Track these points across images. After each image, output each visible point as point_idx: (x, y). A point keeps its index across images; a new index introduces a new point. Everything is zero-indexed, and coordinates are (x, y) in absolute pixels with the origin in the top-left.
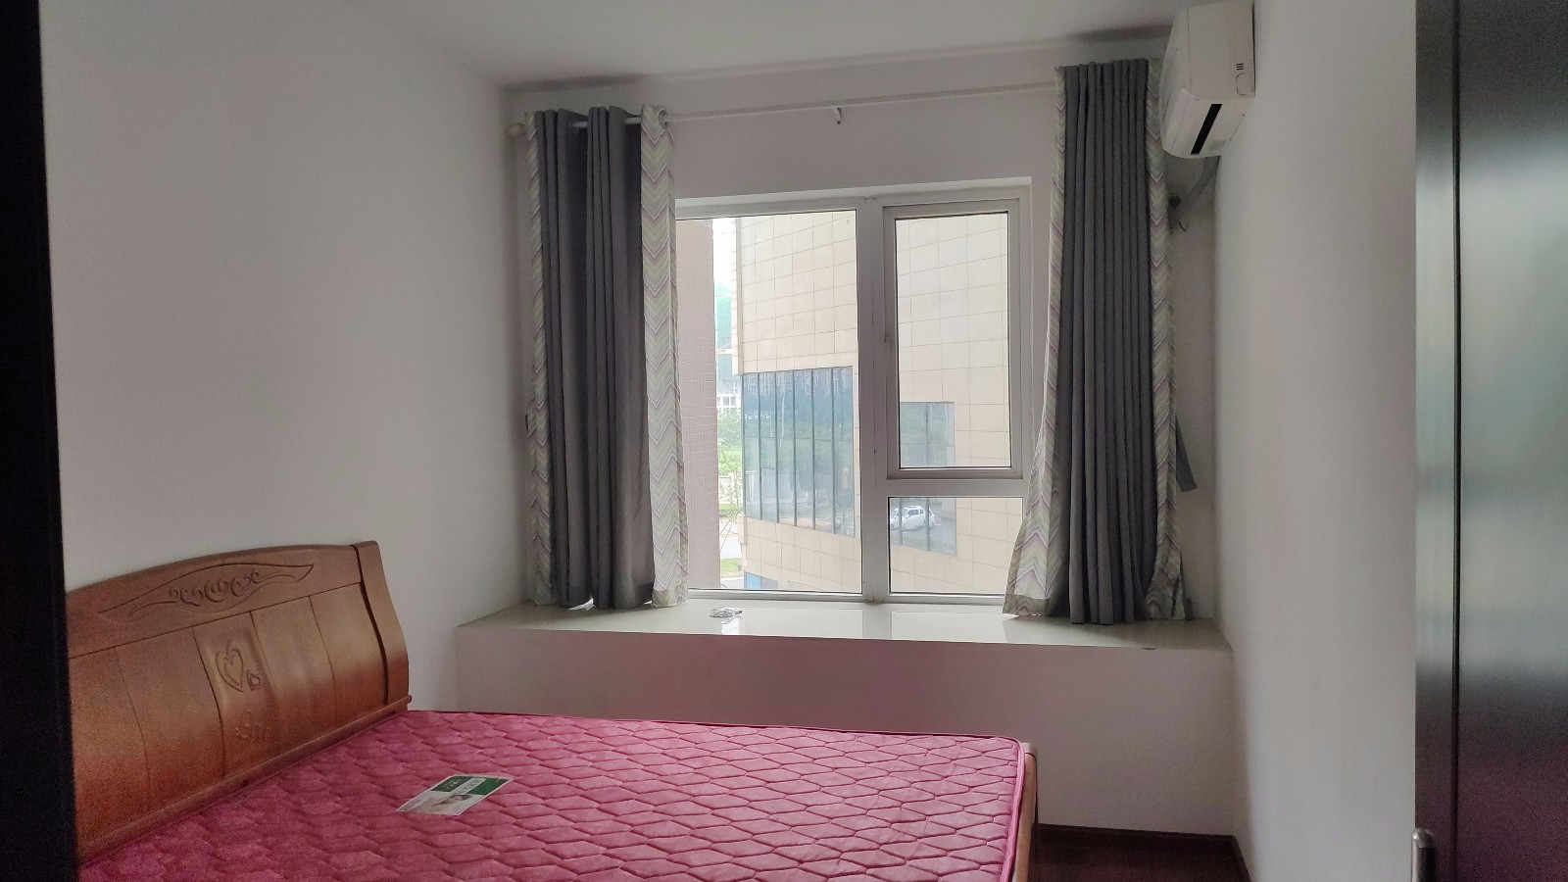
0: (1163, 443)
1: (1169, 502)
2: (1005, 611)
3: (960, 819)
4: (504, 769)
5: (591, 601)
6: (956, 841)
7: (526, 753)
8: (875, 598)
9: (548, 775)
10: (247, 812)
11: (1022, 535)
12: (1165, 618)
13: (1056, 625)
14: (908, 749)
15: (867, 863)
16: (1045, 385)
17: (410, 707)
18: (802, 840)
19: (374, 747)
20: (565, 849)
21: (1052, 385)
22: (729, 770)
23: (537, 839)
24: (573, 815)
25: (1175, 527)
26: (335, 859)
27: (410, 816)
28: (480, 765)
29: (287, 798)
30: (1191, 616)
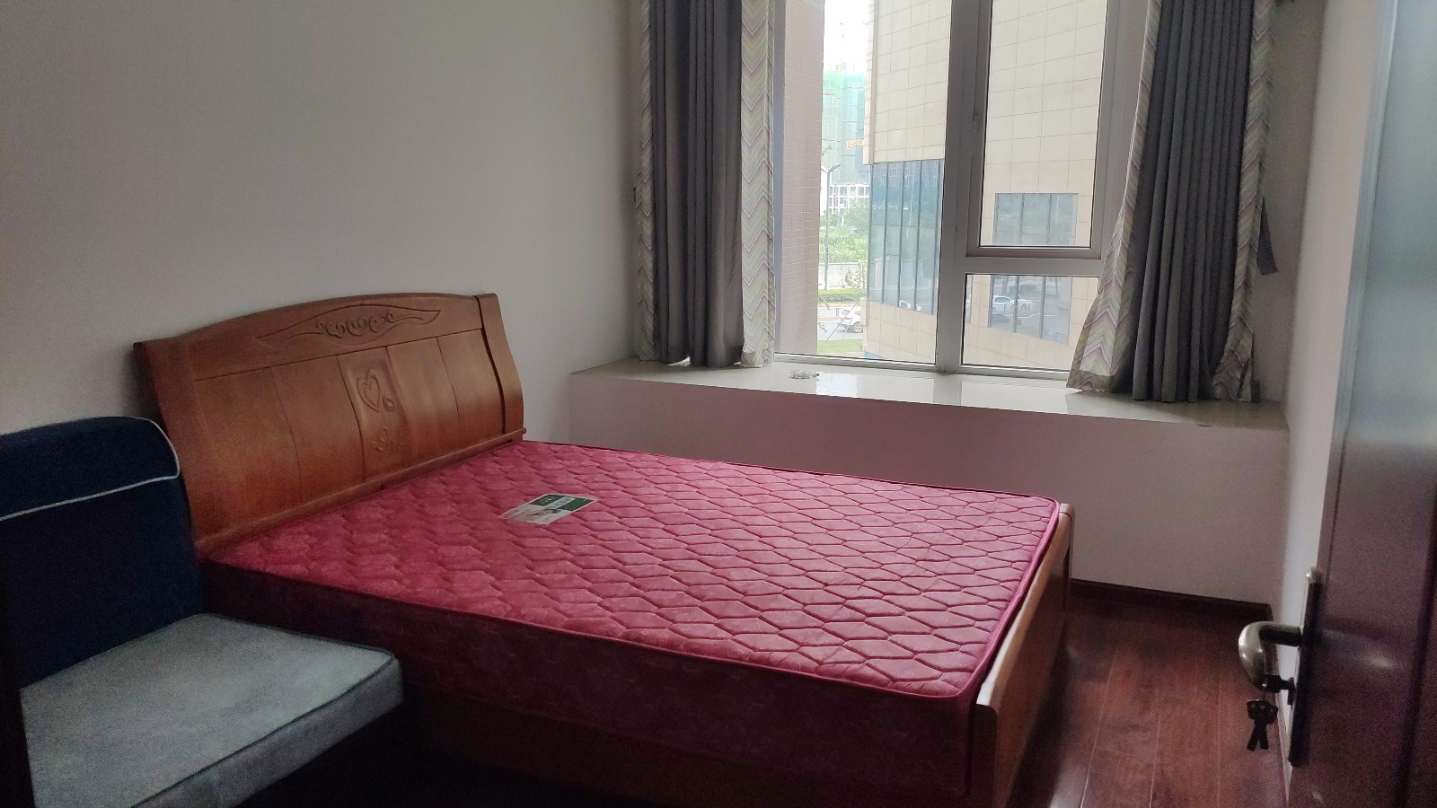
0: (1247, 226)
1: (1247, 284)
2: (1069, 385)
3: (981, 563)
4: (592, 492)
5: (688, 359)
6: (972, 580)
7: (612, 480)
8: (948, 367)
9: (627, 499)
10: (381, 510)
11: (1092, 314)
12: (1232, 399)
13: (1119, 400)
14: (949, 501)
15: (884, 591)
16: (1129, 163)
17: (525, 437)
18: (832, 567)
19: (491, 467)
20: (627, 558)
21: (1135, 164)
22: (782, 506)
23: (608, 548)
24: (641, 533)
25: (1250, 310)
26: (442, 550)
27: (509, 522)
28: (573, 487)
29: (414, 502)
30: (1257, 398)
